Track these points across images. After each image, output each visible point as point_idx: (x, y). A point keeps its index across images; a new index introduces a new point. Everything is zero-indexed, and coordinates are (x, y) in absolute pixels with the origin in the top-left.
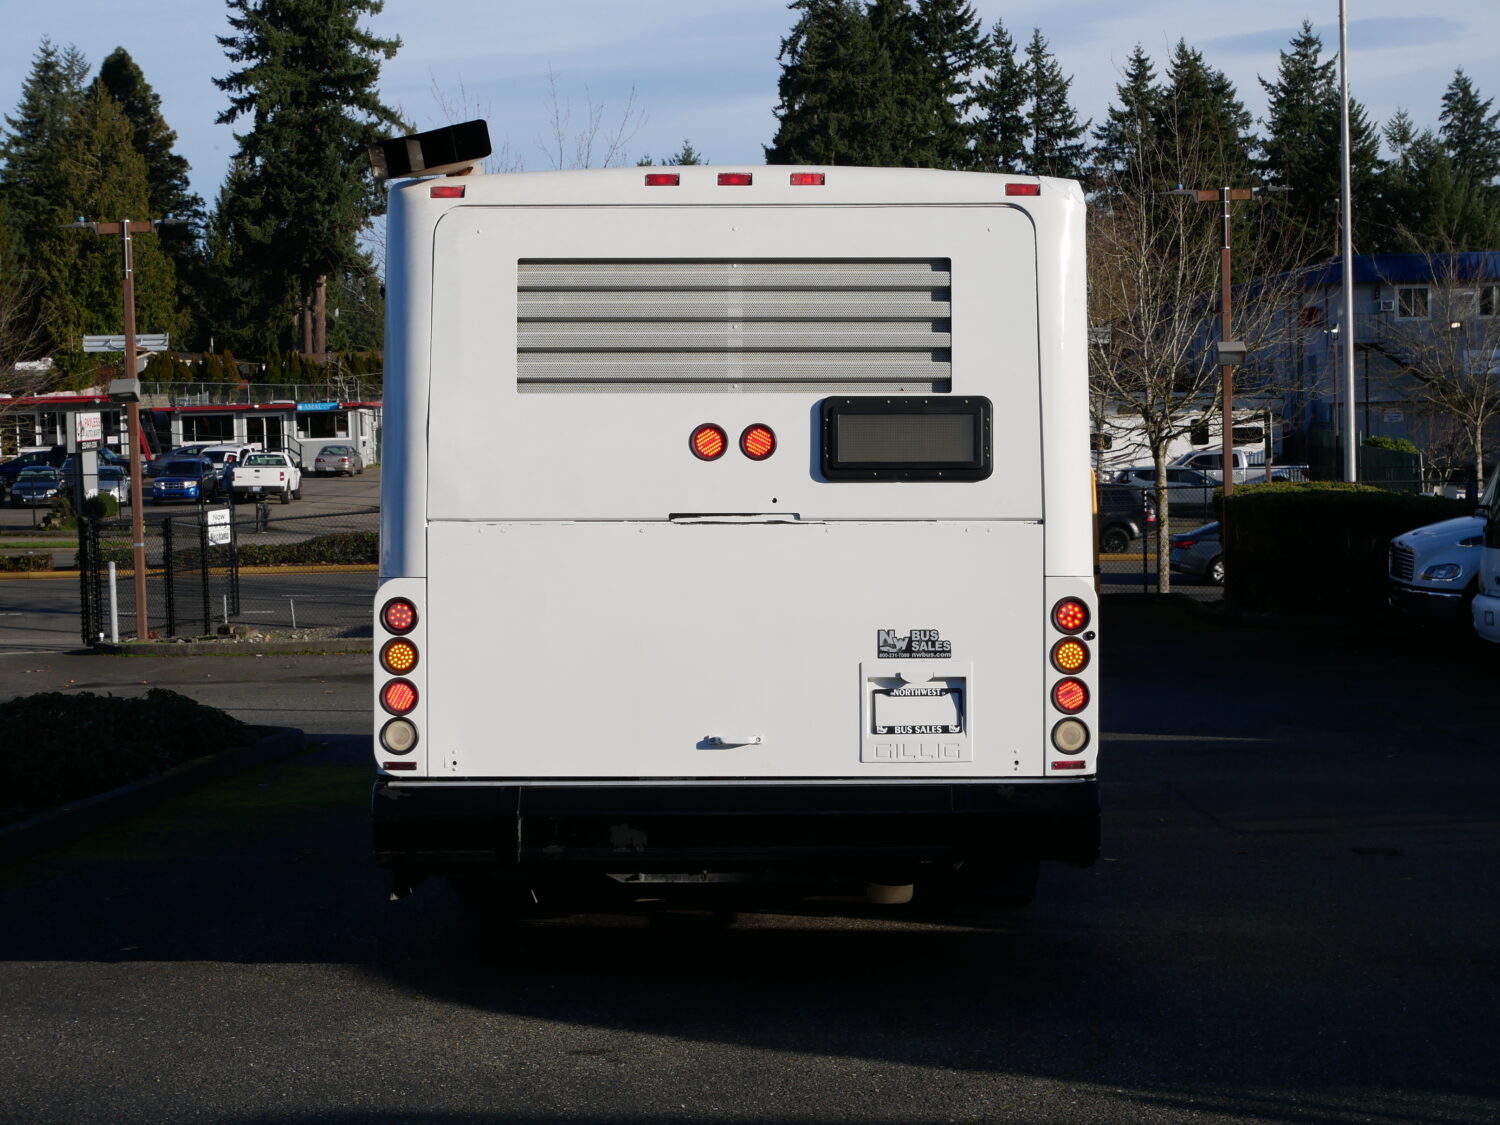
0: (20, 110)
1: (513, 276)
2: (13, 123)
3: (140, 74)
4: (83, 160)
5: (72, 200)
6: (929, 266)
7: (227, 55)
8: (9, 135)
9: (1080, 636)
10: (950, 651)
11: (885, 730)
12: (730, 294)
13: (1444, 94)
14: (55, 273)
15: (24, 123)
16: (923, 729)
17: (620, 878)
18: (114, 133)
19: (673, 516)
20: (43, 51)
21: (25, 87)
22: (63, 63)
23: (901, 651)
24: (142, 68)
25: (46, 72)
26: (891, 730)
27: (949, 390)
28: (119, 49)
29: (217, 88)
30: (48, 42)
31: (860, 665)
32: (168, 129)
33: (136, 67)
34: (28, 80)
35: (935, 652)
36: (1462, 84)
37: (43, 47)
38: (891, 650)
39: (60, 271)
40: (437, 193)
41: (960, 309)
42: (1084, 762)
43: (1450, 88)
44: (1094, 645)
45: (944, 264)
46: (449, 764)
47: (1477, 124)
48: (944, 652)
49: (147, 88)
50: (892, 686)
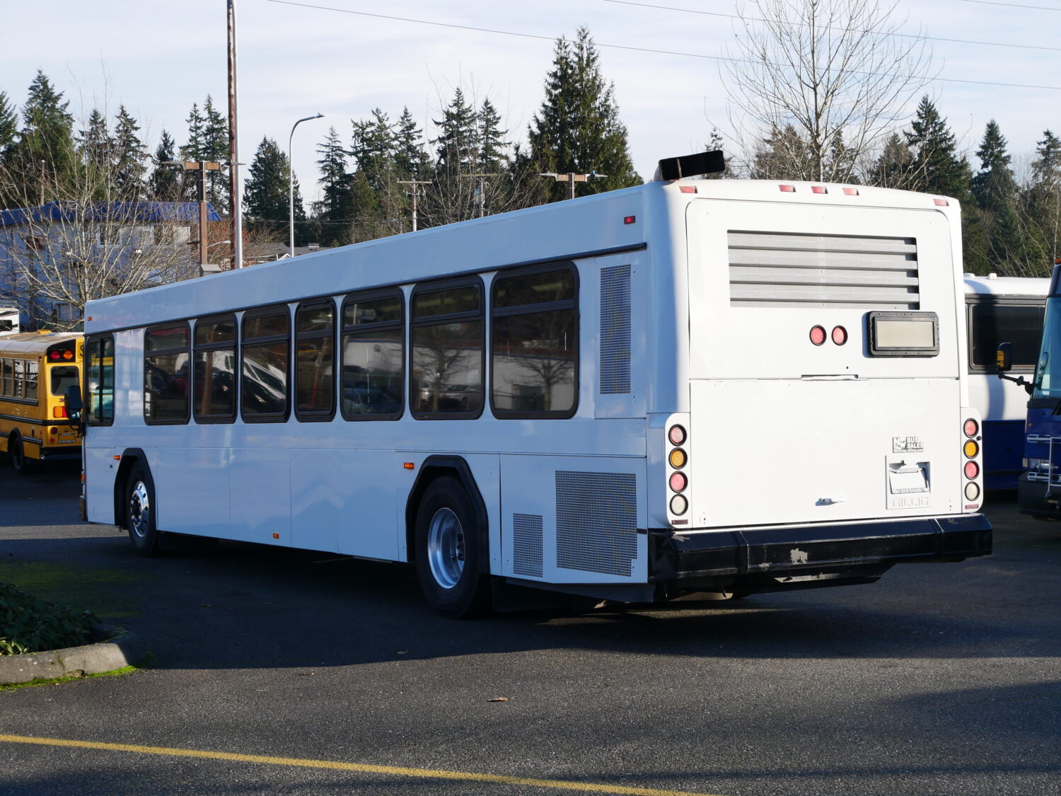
1: (725, 240)
6: (903, 241)
9: (975, 439)
10: (923, 448)
11: (896, 492)
12: (819, 253)
13: (29, 87)
16: (913, 490)
17: (781, 580)
19: (803, 376)
23: (902, 449)
26: (898, 492)
27: (918, 308)
31: (886, 457)
35: (917, 449)
36: (43, 81)
38: (898, 448)
40: (684, 190)
41: (922, 265)
42: (977, 505)
43: (35, 82)
44: (980, 443)
45: (912, 241)
46: (702, 520)
47: (53, 108)
48: (920, 448)
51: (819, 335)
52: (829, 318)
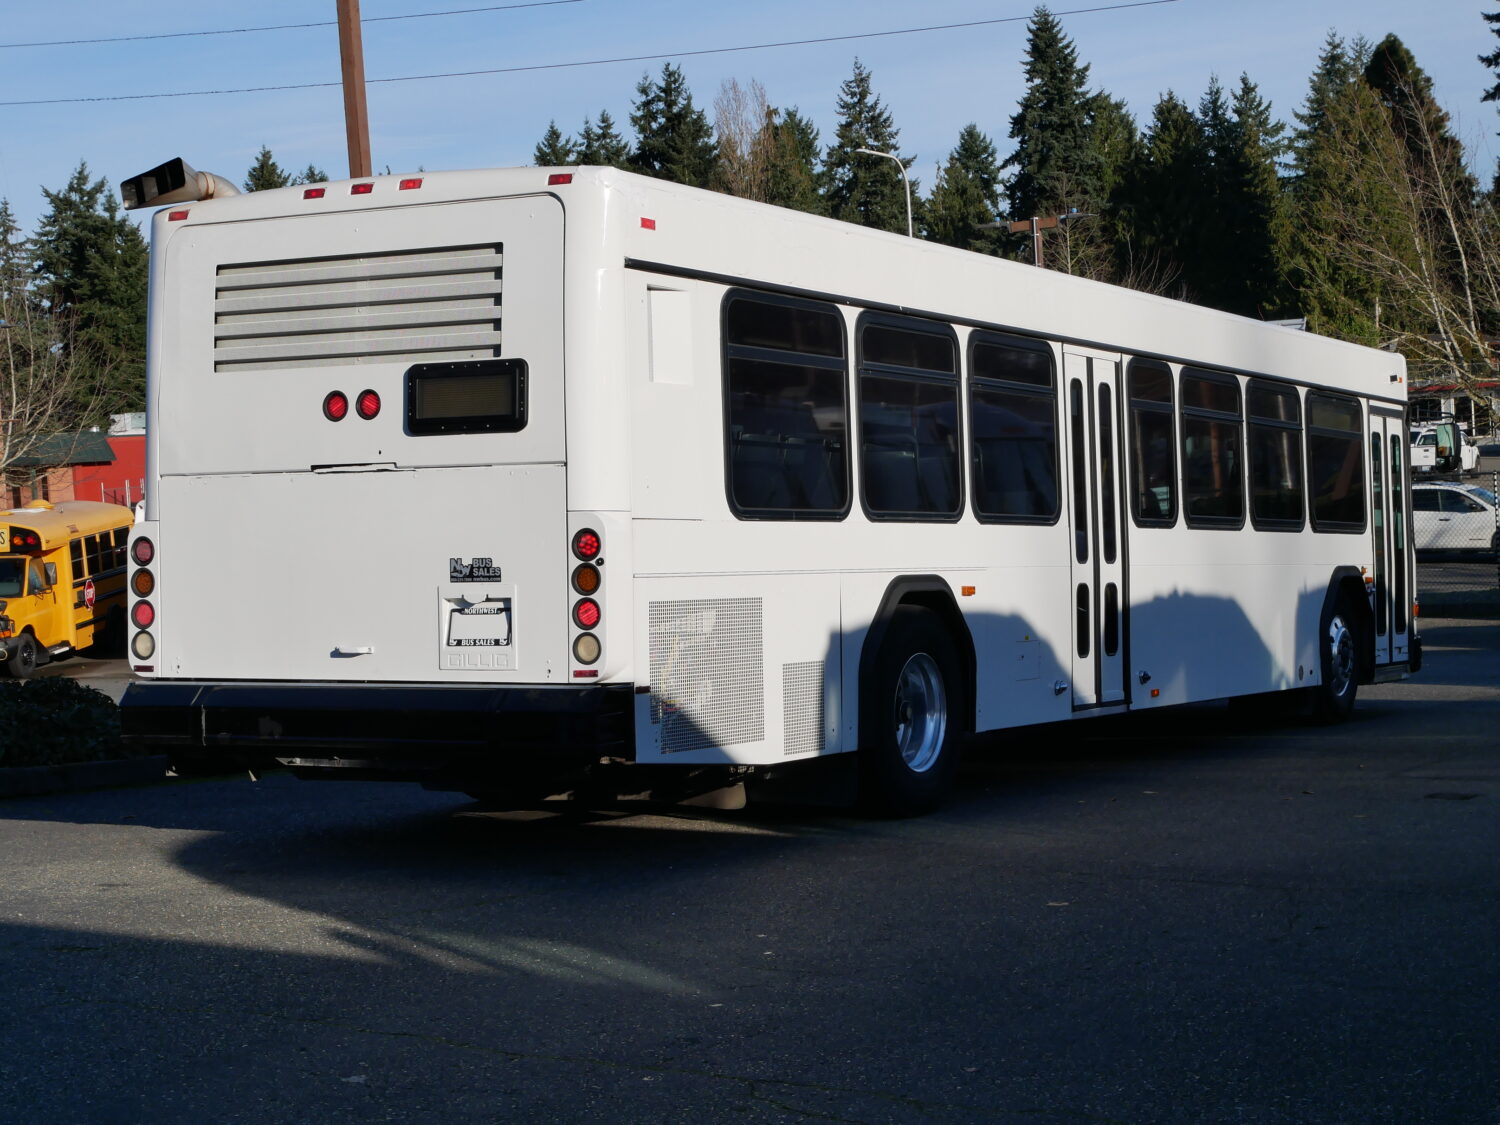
0: (1308, 104)
1: (213, 280)
2: (1301, 118)
3: (1411, 59)
4: (1341, 149)
5: (1331, 190)
7: (1493, 31)
8: (1295, 130)
9: (594, 563)
10: (500, 576)
11: (455, 643)
12: (358, 284)
14: (1314, 262)
15: (1311, 116)
16: (482, 642)
17: (284, 761)
18: (1371, 120)
19: (314, 468)
20: (1330, 44)
21: (1312, 81)
22: (1351, 54)
23: (465, 576)
24: (1413, 53)
25: (1333, 64)
26: (459, 643)
27: (500, 354)
28: (1389, 36)
29: (1483, 66)
30: (1334, 35)
32: (1440, 111)
33: (1407, 52)
34: (1315, 74)
35: (489, 577)
37: (1329, 40)
38: (459, 575)
39: (1318, 261)
40: (173, 216)
41: (508, 286)
42: (596, 671)
44: (603, 571)
45: (498, 247)
46: (175, 668)
48: (496, 576)
49: (1419, 72)
50: (463, 606)
51: (334, 407)
52: (351, 380)
